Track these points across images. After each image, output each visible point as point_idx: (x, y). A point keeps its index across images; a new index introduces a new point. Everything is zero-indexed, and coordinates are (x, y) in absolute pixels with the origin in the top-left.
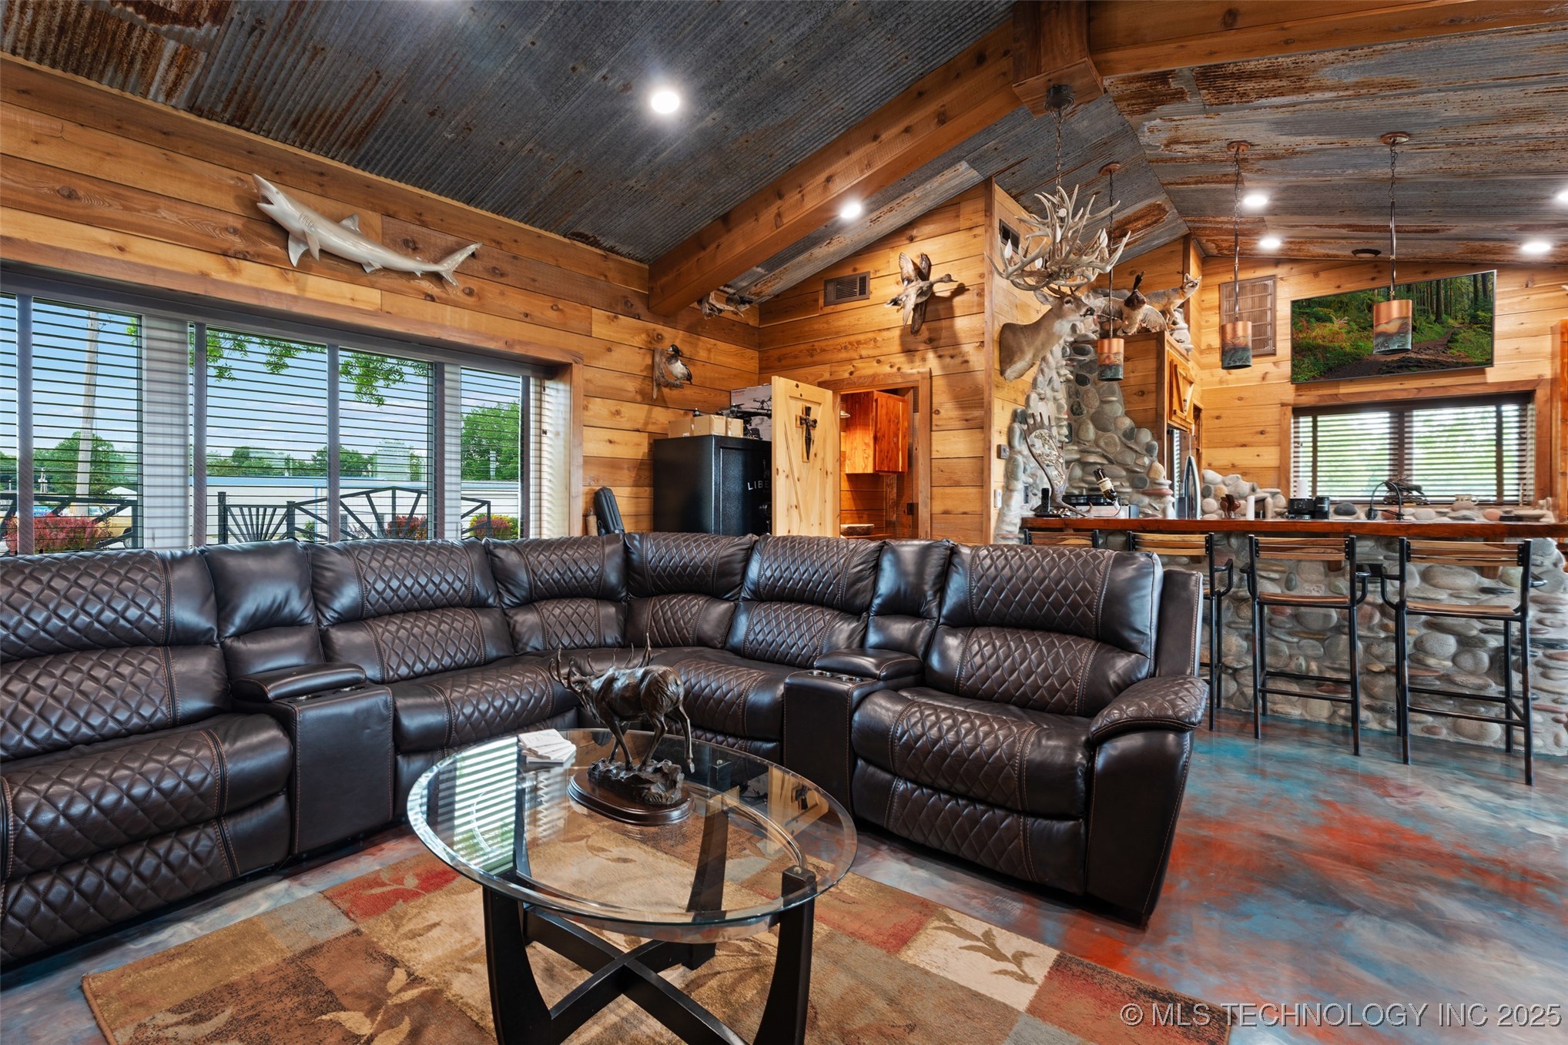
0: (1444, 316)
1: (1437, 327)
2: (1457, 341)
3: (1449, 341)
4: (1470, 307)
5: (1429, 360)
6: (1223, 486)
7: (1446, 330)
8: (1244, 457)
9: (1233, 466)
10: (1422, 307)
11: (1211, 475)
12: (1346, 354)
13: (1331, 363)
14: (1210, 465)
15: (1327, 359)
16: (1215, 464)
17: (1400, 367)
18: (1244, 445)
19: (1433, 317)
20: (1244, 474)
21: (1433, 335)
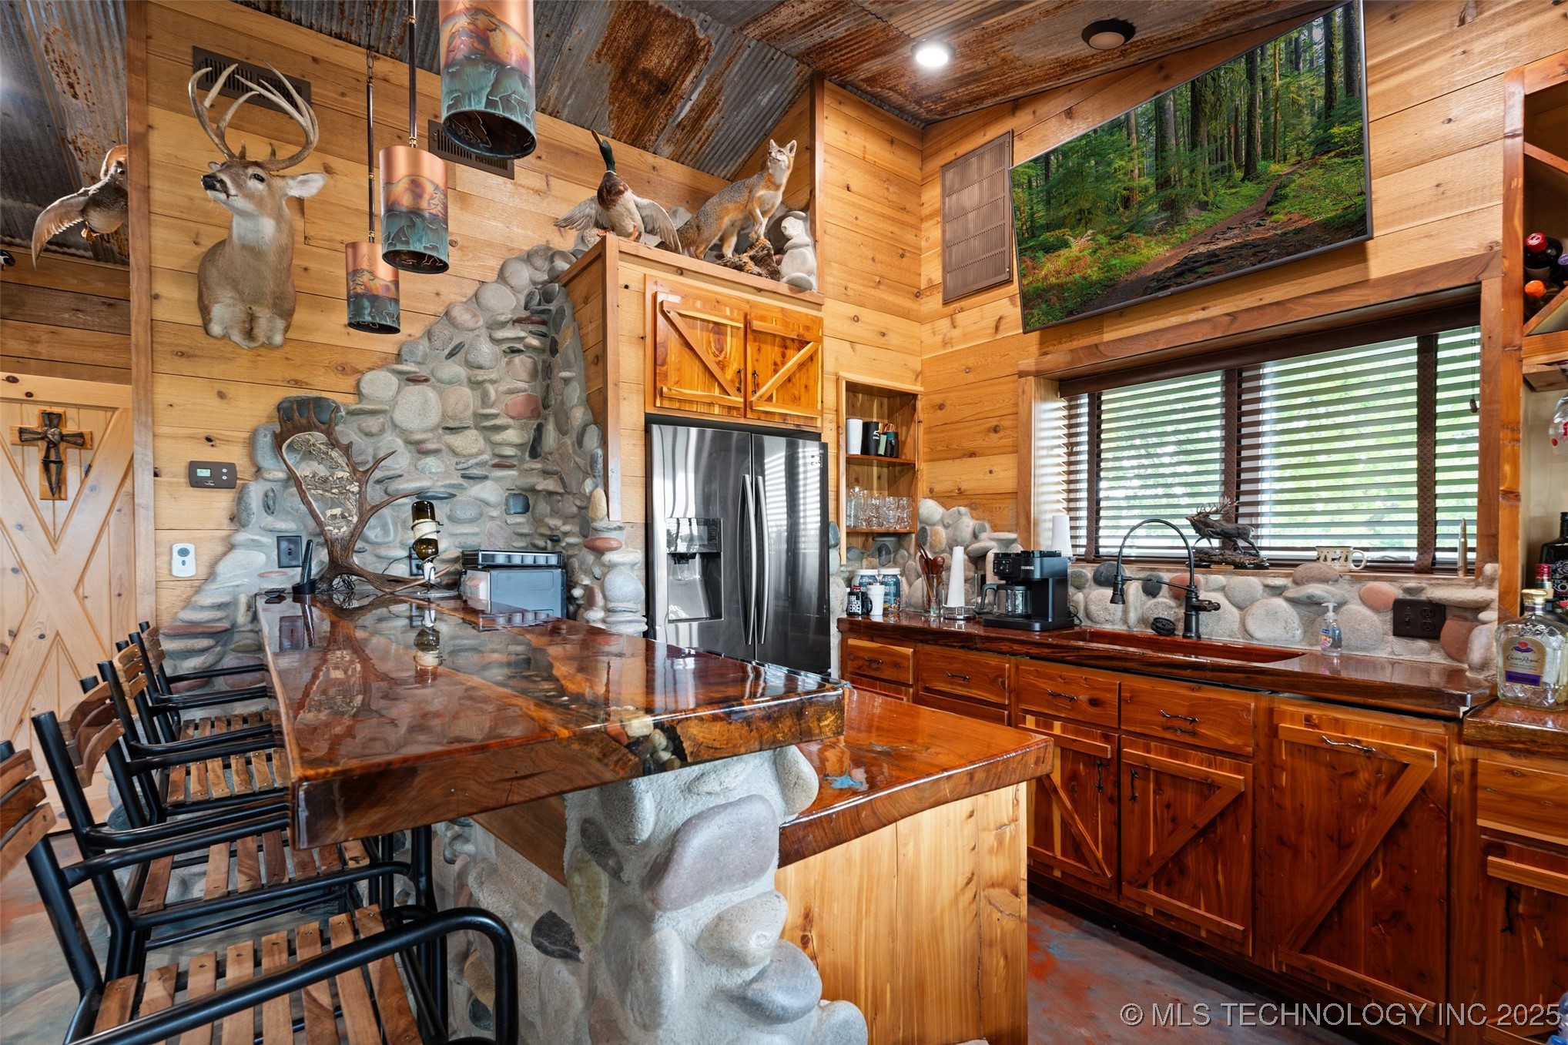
0: (1261, 164)
1: (1249, 189)
2: (1285, 197)
3: (1270, 204)
4: (1314, 128)
5: (1231, 248)
6: (940, 529)
7: (1263, 187)
8: (970, 475)
9: (961, 492)
10: (1220, 164)
11: (930, 508)
12: (1092, 284)
13: (1070, 304)
14: (931, 491)
15: (1065, 300)
16: (938, 488)
17: (1181, 274)
18: (972, 455)
19: (1239, 174)
20: (972, 507)
21: (1240, 204)
